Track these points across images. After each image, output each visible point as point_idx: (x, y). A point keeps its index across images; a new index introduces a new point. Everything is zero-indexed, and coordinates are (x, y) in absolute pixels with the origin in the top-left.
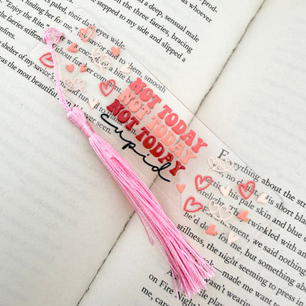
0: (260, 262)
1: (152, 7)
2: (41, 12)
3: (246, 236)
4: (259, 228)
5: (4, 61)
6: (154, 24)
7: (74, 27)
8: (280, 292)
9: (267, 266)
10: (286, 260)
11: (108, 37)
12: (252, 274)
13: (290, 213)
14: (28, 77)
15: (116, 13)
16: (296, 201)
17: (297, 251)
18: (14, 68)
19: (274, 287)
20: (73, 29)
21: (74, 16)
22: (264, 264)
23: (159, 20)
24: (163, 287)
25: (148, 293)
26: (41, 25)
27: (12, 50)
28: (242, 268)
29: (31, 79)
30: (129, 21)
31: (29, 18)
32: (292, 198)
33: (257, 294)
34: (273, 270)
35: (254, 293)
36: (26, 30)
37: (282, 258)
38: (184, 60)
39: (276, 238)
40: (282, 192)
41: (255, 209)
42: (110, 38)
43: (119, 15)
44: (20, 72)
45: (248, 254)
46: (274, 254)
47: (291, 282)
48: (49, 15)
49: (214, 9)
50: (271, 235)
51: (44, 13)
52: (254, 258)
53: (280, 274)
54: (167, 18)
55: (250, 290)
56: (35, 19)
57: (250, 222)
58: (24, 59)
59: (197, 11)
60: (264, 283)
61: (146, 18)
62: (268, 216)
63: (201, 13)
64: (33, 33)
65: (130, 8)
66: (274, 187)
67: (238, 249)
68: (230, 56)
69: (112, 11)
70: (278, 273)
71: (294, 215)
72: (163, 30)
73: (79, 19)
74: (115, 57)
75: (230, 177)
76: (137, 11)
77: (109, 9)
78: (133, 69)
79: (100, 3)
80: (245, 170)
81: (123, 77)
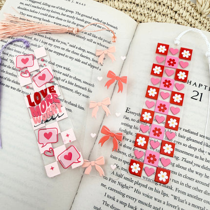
1: (80, 49)
5: (14, 89)
6: (82, 56)
15: (63, 55)
18: (20, 91)
23: (85, 54)
24: (111, 181)
25: (104, 186)
27: (17, 83)
30: (70, 58)
38: (100, 70)
42: (63, 67)
43: (65, 56)
44: (23, 92)
49: (109, 43)
54: (88, 52)
59: (101, 45)
61: (78, 54)
63: (104, 46)
65: (69, 51)
69: (61, 54)
72: (87, 58)
73: (46, 61)
74: (67, 75)
75: (133, 120)
76: (73, 52)
77: (59, 54)
78: (77, 79)
79: (55, 52)
80: (140, 115)
81: (73, 84)
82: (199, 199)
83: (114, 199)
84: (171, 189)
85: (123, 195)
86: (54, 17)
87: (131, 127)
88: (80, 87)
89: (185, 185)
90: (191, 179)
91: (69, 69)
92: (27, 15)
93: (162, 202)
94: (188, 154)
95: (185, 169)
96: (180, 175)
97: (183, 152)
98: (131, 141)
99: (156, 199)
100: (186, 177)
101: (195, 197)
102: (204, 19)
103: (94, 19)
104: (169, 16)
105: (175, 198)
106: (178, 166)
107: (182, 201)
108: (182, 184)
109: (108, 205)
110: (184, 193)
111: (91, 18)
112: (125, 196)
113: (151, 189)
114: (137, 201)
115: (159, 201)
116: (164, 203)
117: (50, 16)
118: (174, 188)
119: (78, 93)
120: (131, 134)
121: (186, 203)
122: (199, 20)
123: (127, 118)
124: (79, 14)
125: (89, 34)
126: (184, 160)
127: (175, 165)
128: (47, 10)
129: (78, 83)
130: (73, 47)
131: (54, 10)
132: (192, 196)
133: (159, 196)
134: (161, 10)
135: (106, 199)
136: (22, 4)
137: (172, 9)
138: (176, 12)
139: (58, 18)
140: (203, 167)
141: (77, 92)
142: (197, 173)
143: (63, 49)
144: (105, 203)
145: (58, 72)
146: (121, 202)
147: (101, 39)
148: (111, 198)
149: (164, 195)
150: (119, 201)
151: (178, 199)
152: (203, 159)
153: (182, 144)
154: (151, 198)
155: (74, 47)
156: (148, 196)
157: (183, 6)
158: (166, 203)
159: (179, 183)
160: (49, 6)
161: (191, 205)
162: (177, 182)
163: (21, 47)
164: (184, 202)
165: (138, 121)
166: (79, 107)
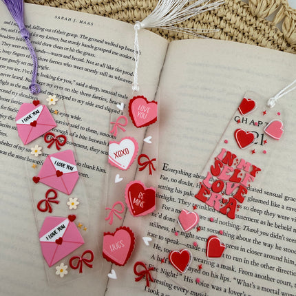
0: (209, 230)
1: (91, 87)
4: (201, 207)
5: (5, 153)
6: (96, 97)
8: (227, 246)
10: (224, 223)
11: (68, 116)
14: (24, 158)
15: (69, 99)
18: (13, 155)
22: (211, 231)
23: (99, 94)
27: (8, 144)
28: (198, 238)
29: (26, 159)
30: (79, 101)
31: (13, 119)
34: (218, 233)
36: (13, 128)
37: (221, 223)
38: (122, 114)
41: (194, 196)
42: (70, 116)
43: (71, 99)
44: (18, 157)
46: (216, 221)
47: (232, 237)
49: (131, 74)
50: (209, 209)
52: (203, 229)
53: (223, 233)
54: (103, 91)
58: (18, 147)
59: (121, 79)
61: (89, 95)
63: (124, 80)
65: (77, 92)
66: (203, 177)
69: (66, 98)
72: (102, 99)
74: (77, 127)
75: (173, 180)
76: (82, 93)
77: (63, 97)
78: (91, 131)
79: (56, 95)
80: (182, 172)
81: (86, 138)
82: (270, 279)
83: (157, 294)
84: (233, 270)
85: (170, 287)
86: (50, 46)
87: (171, 190)
88: (97, 142)
89: (250, 263)
90: (257, 253)
91: (78, 118)
92: (13, 46)
93: (223, 290)
94: (251, 220)
95: (249, 240)
96: (243, 250)
97: (244, 218)
98: (173, 210)
99: (213, 287)
100: (251, 251)
101: (265, 277)
102: (261, 24)
103: (106, 43)
104: (212, 24)
105: (239, 282)
106: (239, 238)
107: (249, 285)
108: (247, 262)
110: (250, 274)
111: (102, 42)
112: (172, 287)
113: (207, 274)
114: (189, 293)
115: (217, 289)
116: (225, 291)
117: (44, 44)
118: (236, 269)
119: (95, 150)
120: (173, 200)
121: (254, 287)
122: (254, 26)
123: (165, 179)
124: (86, 38)
125: (103, 66)
126: (246, 228)
127: (235, 237)
128: (41, 36)
129: (94, 136)
131: (51, 34)
132: (261, 277)
133: (218, 283)
134: (200, 18)
136: (5, 29)
137: (215, 15)
138: (221, 18)
139: (56, 46)
140: (273, 235)
141: (93, 149)
142: (265, 244)
143: (68, 90)
145: (64, 124)
147: (120, 71)
148: (153, 292)
149: (225, 279)
151: (242, 284)
152: (271, 225)
154: (207, 285)
155: (83, 85)
156: (203, 284)
157: (231, 8)
158: (228, 291)
159: (243, 261)
160: (42, 30)
161: (261, 288)
162: (240, 260)
163: (9, 92)
164: (252, 286)
165: (181, 182)
166: (98, 169)
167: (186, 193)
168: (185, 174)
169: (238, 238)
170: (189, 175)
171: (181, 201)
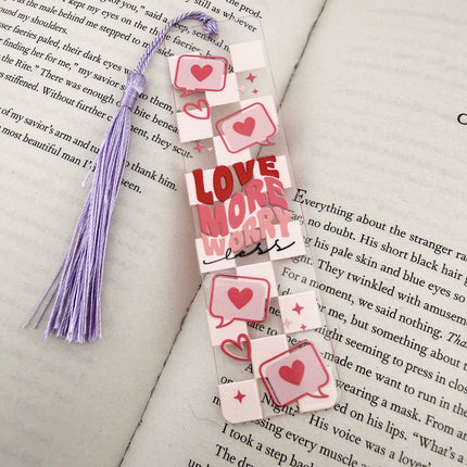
0: (375, 330)
2: (25, 51)
3: (348, 297)
4: (365, 282)
6: (179, 43)
7: (72, 64)
8: (410, 368)
9: (385, 334)
10: (409, 321)
11: (120, 69)
12: (367, 349)
13: (403, 255)
14: (18, 136)
15: (127, 38)
16: (407, 237)
17: (422, 305)
19: (400, 363)
20: (72, 66)
21: (71, 50)
22: (380, 332)
23: (186, 38)
26: (27, 67)
28: (350, 343)
29: (22, 138)
31: (10, 61)
32: (402, 234)
33: (379, 377)
34: (394, 338)
35: (373, 376)
36: (8, 77)
37: (404, 319)
39: (390, 292)
40: (387, 228)
41: (354, 257)
42: (123, 70)
43: (131, 39)
44: (6, 131)
45: (355, 322)
46: (392, 315)
47: (422, 351)
48: (36, 54)
49: (256, 14)
50: (382, 289)
51: (30, 52)
52: (364, 326)
53: (404, 341)
54: (196, 33)
55: (367, 373)
56: (19, 62)
57: (351, 277)
58: (10, 114)
59: (234, 19)
60: (385, 359)
61: (168, 37)
62: (374, 264)
63: (240, 22)
64: (18, 80)
65: (144, 28)
66: (376, 224)
67: (340, 316)
68: (293, 75)
69: (121, 35)
70: (403, 341)
71: (409, 257)
72: (192, 48)
73: (78, 52)
75: (313, 223)
76: (154, 31)
77: (116, 34)
78: (159, 104)
79: (103, 29)
80: (332, 209)
81: (147, 116)
83: (249, 443)
84: (414, 417)
85: (277, 432)
87: (307, 242)
88: (169, 127)
89: (451, 407)
93: (387, 453)
95: (456, 363)
96: (441, 380)
97: (452, 317)
98: (304, 281)
99: (369, 445)
100: (456, 386)
105: (424, 442)
106: (437, 355)
107: (442, 452)
108: (444, 405)
109: (230, 459)
110: (448, 430)
112: (283, 433)
113: (359, 416)
114: (318, 449)
115: (377, 450)
116: (392, 456)
118: (422, 416)
119: (161, 142)
120: (307, 261)
121: (453, 456)
123: (296, 218)
126: (455, 338)
127: (428, 352)
129: (163, 115)
130: (155, 17)
133: (380, 438)
135: (227, 441)
141: (158, 139)
143: (128, 21)
144: (222, 452)
145: (109, 82)
146: (271, 452)
147: (235, 4)
148: (240, 437)
149: (394, 432)
150: (264, 449)
151: (429, 447)
153: (452, 295)
154: (358, 440)
155: (158, 17)
156: (348, 437)
158: (397, 457)
159: (438, 402)
162: (432, 399)
163: (13, 14)
164: (448, 454)
165: (328, 227)
166: (163, 181)
167: (335, 251)
168: (340, 212)
169: (433, 355)
170: (348, 217)
171: (324, 266)
